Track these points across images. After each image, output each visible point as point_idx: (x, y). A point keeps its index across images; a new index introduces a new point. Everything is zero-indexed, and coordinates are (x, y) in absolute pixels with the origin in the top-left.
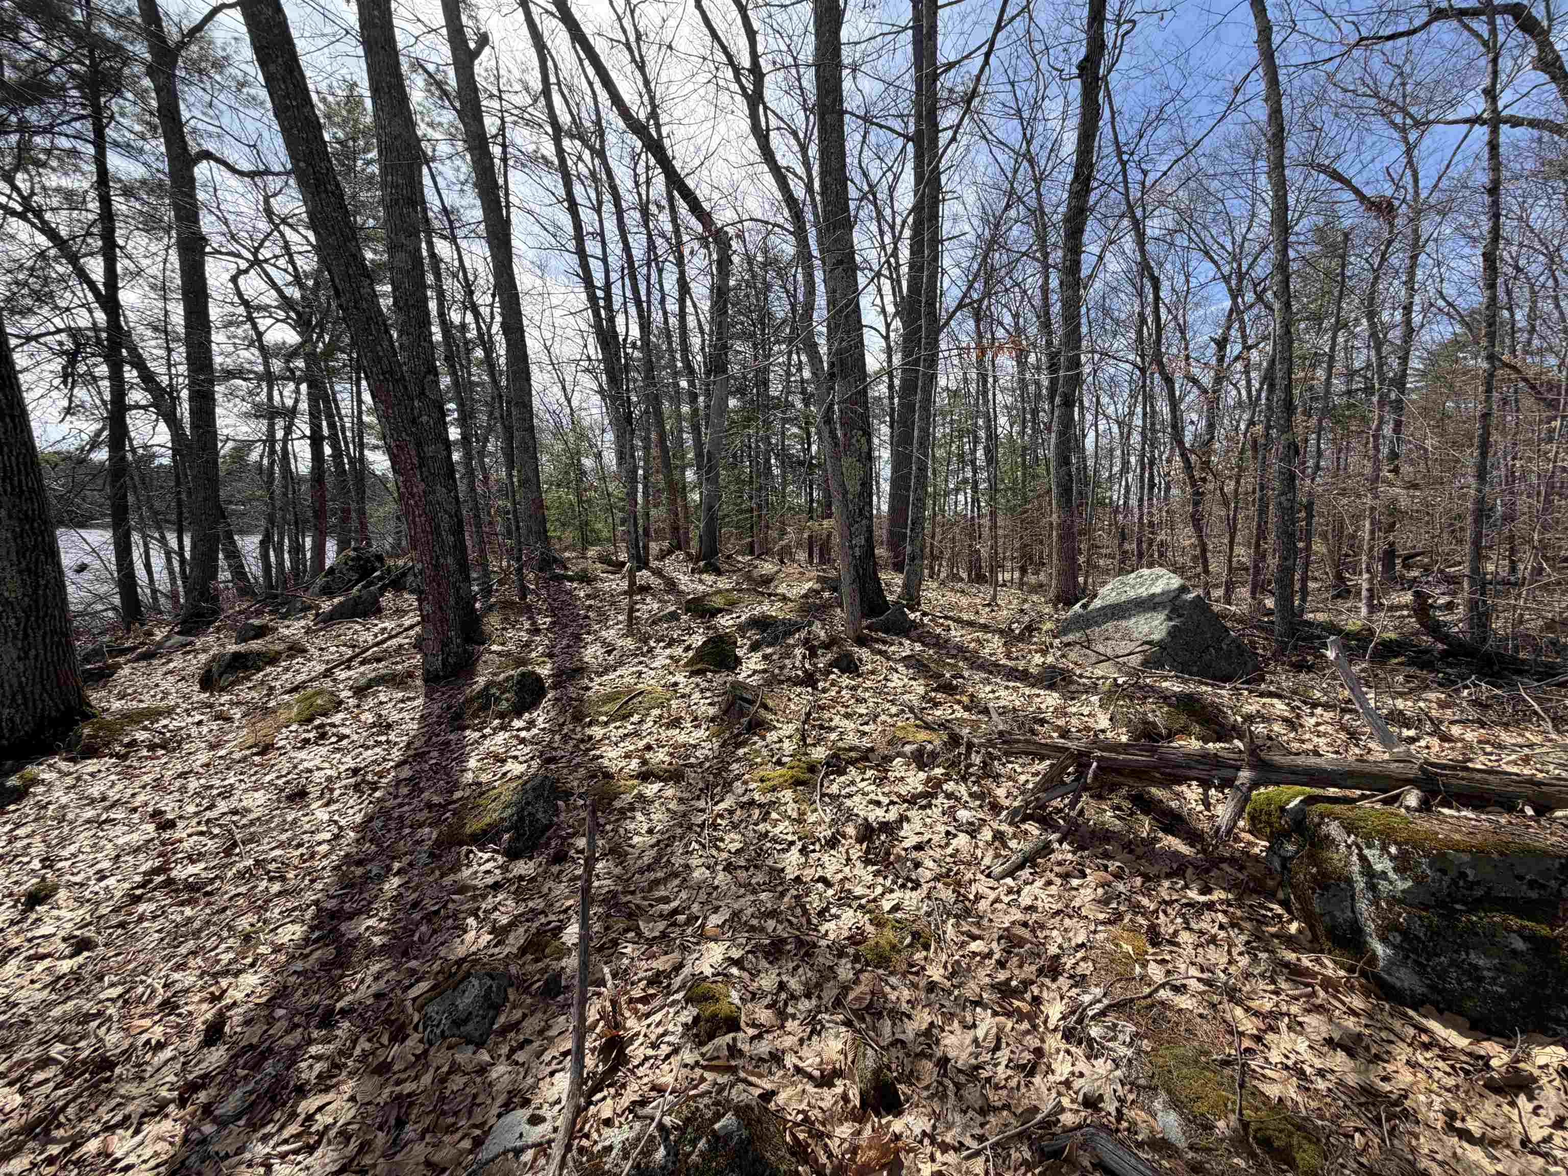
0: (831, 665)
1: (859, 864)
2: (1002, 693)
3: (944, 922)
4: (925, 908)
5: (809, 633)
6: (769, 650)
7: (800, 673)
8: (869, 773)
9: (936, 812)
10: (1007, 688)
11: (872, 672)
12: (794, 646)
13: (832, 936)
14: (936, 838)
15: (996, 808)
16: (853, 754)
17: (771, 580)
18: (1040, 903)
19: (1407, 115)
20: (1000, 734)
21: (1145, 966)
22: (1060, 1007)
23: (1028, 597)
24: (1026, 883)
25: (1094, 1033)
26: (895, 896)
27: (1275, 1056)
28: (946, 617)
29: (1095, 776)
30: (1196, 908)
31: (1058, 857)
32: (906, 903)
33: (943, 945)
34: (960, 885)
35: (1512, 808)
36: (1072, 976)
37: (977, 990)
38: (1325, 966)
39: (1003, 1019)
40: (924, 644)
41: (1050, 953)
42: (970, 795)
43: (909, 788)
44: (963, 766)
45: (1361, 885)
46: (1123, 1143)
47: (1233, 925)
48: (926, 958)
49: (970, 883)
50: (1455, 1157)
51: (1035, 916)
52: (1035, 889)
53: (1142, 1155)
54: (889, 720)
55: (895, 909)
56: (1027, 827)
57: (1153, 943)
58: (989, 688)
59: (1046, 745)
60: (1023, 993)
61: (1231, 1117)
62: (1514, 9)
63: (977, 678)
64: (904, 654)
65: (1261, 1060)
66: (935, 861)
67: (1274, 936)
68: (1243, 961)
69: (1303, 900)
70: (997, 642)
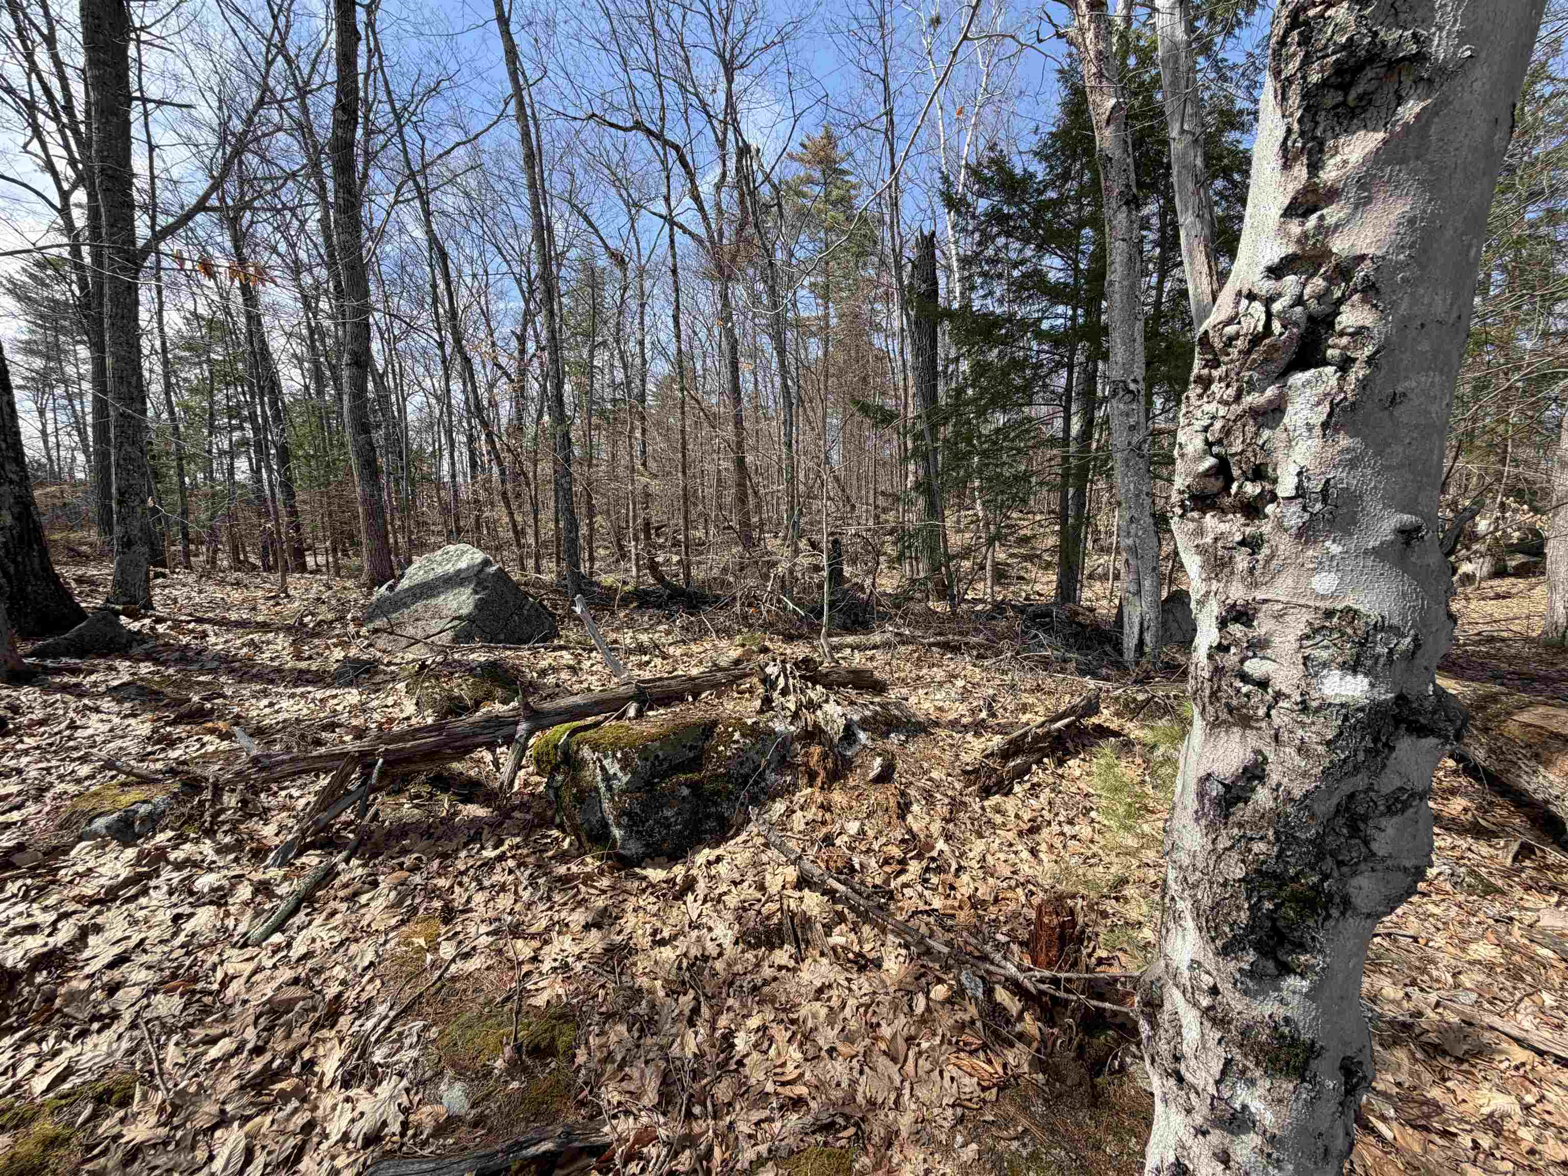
2: (285, 704)
3: (161, 1047)
4: (125, 1045)
8: (12, 887)
9: (157, 897)
10: (292, 696)
11: (42, 723)
14: (154, 934)
15: (259, 854)
18: (318, 944)
19: (629, 195)
20: (255, 760)
21: (437, 950)
22: (339, 1053)
23: (337, 584)
24: (300, 929)
25: (377, 1058)
26: (62, 1061)
27: (546, 967)
28: (200, 621)
29: (383, 774)
30: (489, 865)
31: (344, 878)
32: (84, 1058)
33: (158, 1081)
34: (195, 979)
35: (682, 700)
36: (355, 1009)
37: (215, 1109)
38: (586, 865)
39: (258, 1119)
40: (156, 662)
41: (327, 997)
42: (218, 852)
43: (103, 881)
44: (207, 817)
45: (603, 790)
46: (406, 1156)
47: (519, 866)
48: (122, 1121)
49: (214, 968)
50: (656, 962)
51: (310, 964)
52: (312, 931)
53: (426, 1152)
54: (72, 789)
55: (61, 1078)
56: (304, 859)
57: (446, 921)
58: (265, 702)
59: (320, 756)
60: (289, 1068)
61: (507, 1049)
62: (677, 148)
63: (247, 693)
64: (116, 683)
65: (535, 977)
66: (149, 968)
67: (551, 858)
68: (526, 895)
69: (571, 818)
70: (281, 643)
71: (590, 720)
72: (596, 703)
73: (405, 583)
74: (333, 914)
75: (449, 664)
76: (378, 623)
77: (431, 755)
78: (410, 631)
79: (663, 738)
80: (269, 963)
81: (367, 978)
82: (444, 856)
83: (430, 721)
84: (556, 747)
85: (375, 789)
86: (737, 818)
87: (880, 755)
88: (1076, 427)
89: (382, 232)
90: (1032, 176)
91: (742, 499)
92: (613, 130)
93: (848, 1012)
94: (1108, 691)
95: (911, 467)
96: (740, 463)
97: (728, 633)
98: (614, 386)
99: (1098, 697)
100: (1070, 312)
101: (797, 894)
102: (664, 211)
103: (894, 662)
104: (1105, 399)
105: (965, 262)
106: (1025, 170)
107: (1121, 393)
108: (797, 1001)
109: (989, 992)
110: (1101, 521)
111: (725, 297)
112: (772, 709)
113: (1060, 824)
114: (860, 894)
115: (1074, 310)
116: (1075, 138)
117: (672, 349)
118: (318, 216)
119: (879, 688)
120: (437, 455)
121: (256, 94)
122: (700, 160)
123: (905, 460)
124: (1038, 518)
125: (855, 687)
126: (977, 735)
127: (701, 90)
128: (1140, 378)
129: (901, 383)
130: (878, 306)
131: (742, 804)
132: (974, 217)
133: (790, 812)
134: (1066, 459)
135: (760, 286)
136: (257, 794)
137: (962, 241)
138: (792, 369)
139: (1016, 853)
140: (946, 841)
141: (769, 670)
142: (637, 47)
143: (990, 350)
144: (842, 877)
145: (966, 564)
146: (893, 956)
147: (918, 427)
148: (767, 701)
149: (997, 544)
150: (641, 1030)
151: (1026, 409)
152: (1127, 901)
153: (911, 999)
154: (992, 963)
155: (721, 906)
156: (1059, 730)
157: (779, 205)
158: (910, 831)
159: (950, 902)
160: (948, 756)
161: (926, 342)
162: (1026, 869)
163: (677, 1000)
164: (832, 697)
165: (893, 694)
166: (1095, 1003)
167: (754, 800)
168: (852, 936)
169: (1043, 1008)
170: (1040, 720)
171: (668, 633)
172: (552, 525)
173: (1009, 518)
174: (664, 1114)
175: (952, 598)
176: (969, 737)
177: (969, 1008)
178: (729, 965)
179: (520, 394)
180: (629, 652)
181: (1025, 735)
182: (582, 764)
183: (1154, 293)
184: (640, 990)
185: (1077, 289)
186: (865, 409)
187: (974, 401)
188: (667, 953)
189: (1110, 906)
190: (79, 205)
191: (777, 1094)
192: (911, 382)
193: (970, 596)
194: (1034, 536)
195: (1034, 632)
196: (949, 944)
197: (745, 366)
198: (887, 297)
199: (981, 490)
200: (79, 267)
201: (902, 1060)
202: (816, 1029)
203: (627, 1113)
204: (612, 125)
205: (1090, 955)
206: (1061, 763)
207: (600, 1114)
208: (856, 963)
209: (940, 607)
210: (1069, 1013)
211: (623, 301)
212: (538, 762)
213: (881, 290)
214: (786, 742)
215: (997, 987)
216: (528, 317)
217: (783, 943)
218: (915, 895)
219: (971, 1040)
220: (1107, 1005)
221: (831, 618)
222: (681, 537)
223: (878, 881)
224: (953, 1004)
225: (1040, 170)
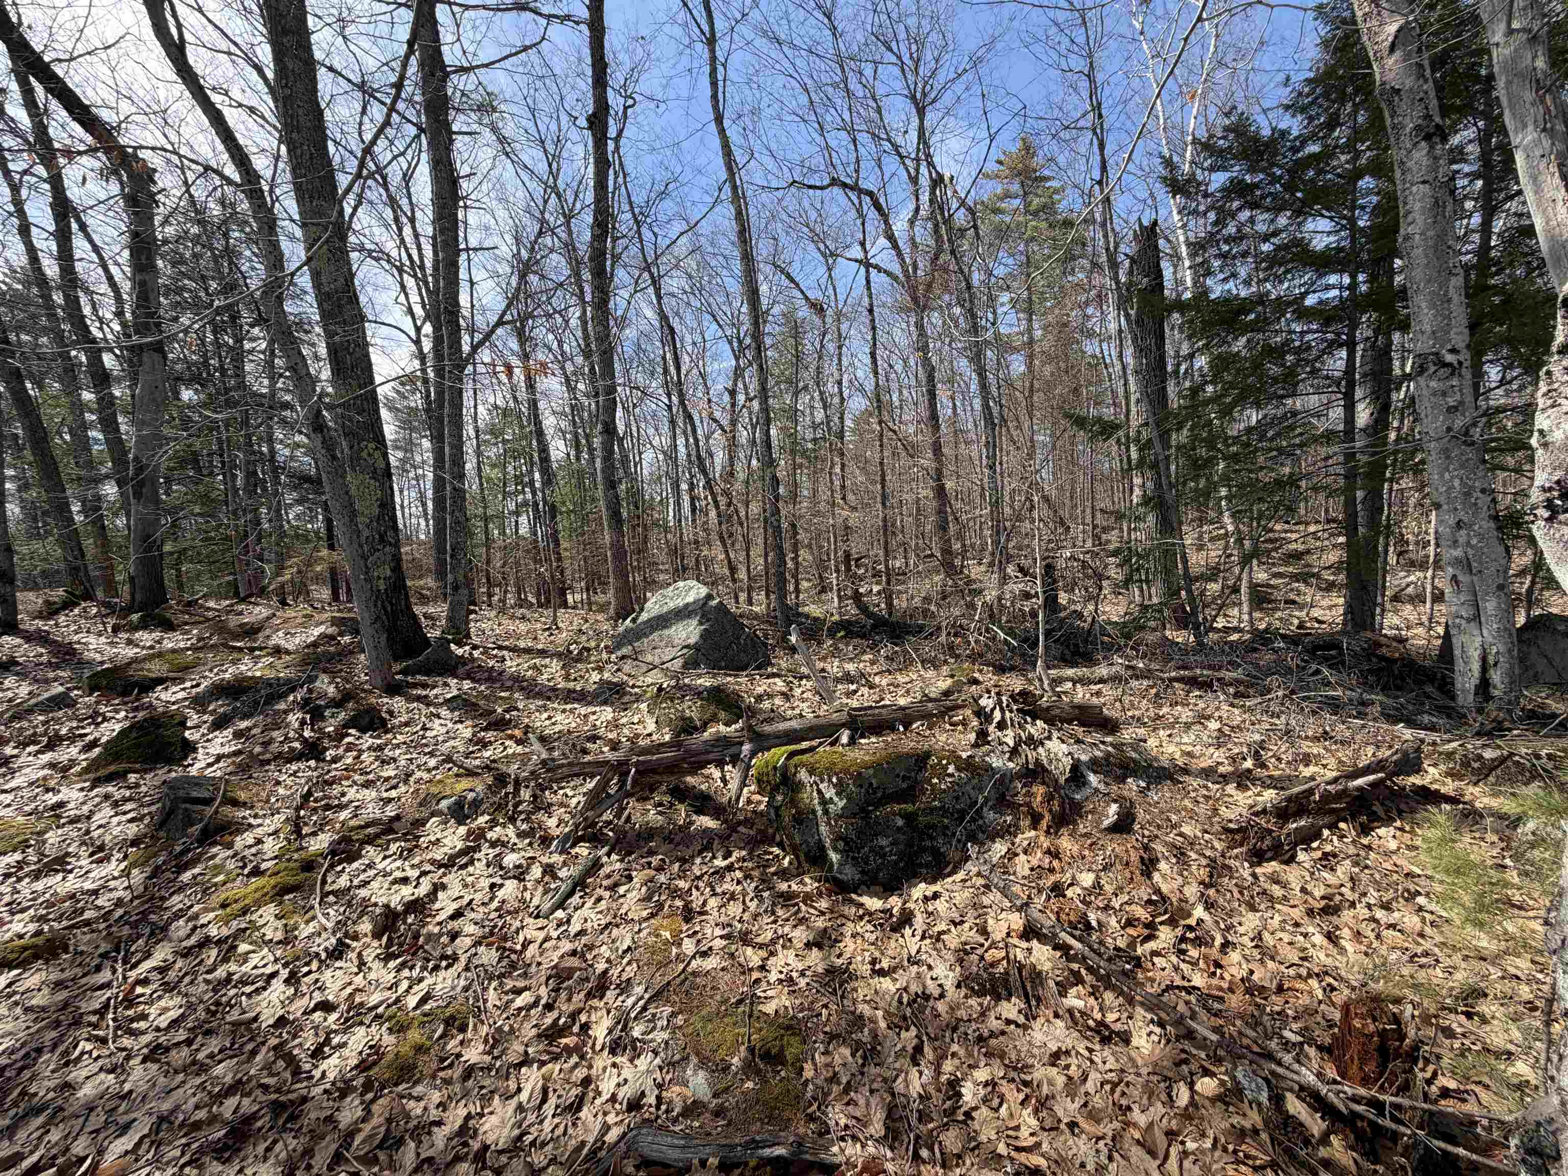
0: (346, 726)
1: (376, 965)
2: (559, 717)
3: (485, 989)
4: (463, 983)
5: (310, 691)
6: (244, 724)
7: (297, 745)
8: (393, 847)
9: (480, 866)
10: (564, 711)
11: (407, 724)
12: (286, 712)
13: (331, 1076)
14: (478, 897)
15: (546, 841)
16: (371, 830)
17: (259, 630)
18: (589, 924)
19: (826, 247)
20: (544, 763)
21: (680, 945)
22: (607, 1022)
23: (591, 617)
24: (576, 909)
25: (636, 1033)
26: (424, 985)
27: (773, 977)
28: (500, 648)
29: (635, 781)
30: (720, 873)
31: (606, 870)
32: (438, 987)
33: (483, 1017)
34: (505, 939)
35: (893, 729)
36: (618, 986)
37: (521, 1049)
38: (805, 885)
39: (550, 1066)
40: (473, 680)
41: (598, 972)
42: (518, 836)
43: (446, 849)
44: (510, 807)
45: (820, 813)
46: (660, 1128)
47: (746, 877)
48: (462, 1043)
49: (517, 933)
50: (876, 992)
51: (584, 940)
52: (585, 912)
53: (677, 1129)
54: (426, 776)
55: (423, 1001)
56: (577, 850)
57: (687, 920)
58: (545, 715)
59: (589, 763)
60: (571, 1027)
61: (743, 1048)
62: (870, 194)
63: (532, 707)
64: (449, 696)
65: (764, 985)
66: (476, 924)
67: (774, 874)
68: (753, 905)
69: (790, 837)
70: (555, 666)
71: (805, 745)
72: (811, 729)
73: (644, 616)
74: (599, 899)
75: (680, 688)
76: (625, 651)
77: (672, 768)
78: (649, 658)
79: (877, 766)
80: (555, 934)
81: (625, 961)
82: (683, 861)
83: (667, 738)
84: (775, 768)
85: (629, 795)
86: (953, 855)
87: (1115, 801)
88: (1363, 415)
89: (624, 318)
90: (1284, 133)
91: (943, 527)
92: (811, 191)
93: (1090, 1086)
94: (1434, 744)
95: (1137, 481)
96: (940, 491)
97: (933, 663)
98: (815, 426)
99: (1418, 750)
100: (1347, 280)
101: (1025, 945)
102: (860, 255)
103: (1127, 699)
104: (1407, 377)
105: (1196, 247)
106: (1273, 130)
107: (1432, 369)
108: (1030, 1061)
109: (1277, 1100)
110: (1410, 528)
111: (920, 326)
112: (988, 743)
113: (1369, 906)
114: (1100, 955)
115: (1353, 277)
116: (1342, 77)
117: (870, 385)
118: (578, 314)
119: (1109, 726)
120: (663, 502)
121: (537, 227)
122: (894, 200)
123: (1127, 472)
124: (1312, 528)
125: (1082, 724)
126: (1241, 787)
127: (892, 134)
128: (1461, 345)
129: (1121, 391)
130: (1090, 311)
131: (959, 841)
132: (1206, 195)
133: (1012, 854)
134: (1350, 456)
135: (957, 310)
136: (543, 791)
137: (1192, 224)
138: (994, 390)
139: (1305, 935)
140: (1207, 909)
141: (983, 702)
142: (832, 111)
143: (1236, 339)
144: (1077, 933)
145: (1214, 587)
146: (1144, 1032)
147: (1145, 435)
148: (982, 735)
149: (1255, 562)
150: (865, 1058)
151: (1289, 401)
152: (1484, 1021)
153: (1170, 1087)
154: (1279, 1063)
155: (940, 945)
156: (1360, 789)
157: (975, 227)
158: (1158, 891)
159: (1215, 982)
160: (1203, 809)
161: (1151, 341)
162: (1321, 956)
163: (899, 1034)
164: (1055, 735)
165: (1127, 735)
166: (1442, 1145)
167: (972, 837)
168: (1092, 1000)
169: (1360, 1136)
170: (1331, 775)
171: (873, 663)
172: (762, 561)
173: (1271, 530)
174: (892, 1149)
175: (1197, 627)
176: (1231, 788)
177: (1249, 1112)
178: (951, 1008)
179: (732, 445)
180: (838, 680)
181: (1311, 792)
182: (798, 787)
183: (1476, 237)
184: (861, 1017)
185: (1354, 251)
186: (1080, 422)
187: (1216, 399)
188: (886, 984)
189: (1457, 1022)
190: (427, 336)
191: (1012, 1159)
192: (1133, 388)
193: (1220, 623)
194: (1308, 552)
195: (1314, 667)
196: (1216, 1030)
197: (942, 393)
198: (1100, 299)
199: (1229, 498)
200: (426, 381)
201: (1161, 1156)
202: (1053, 1097)
203: (855, 1138)
204: (810, 187)
205: (1429, 1082)
206: (1365, 830)
207: (828, 1132)
208: (1098, 1032)
209: (1180, 637)
210: (1400, 1149)
211: (822, 346)
212: (759, 781)
213: (1093, 293)
214: (1004, 780)
215: (1288, 1095)
216: (738, 373)
217: (1010, 995)
218: (1168, 966)
219: (1253, 1152)
220: (1461, 1151)
221: (1046, 647)
222: (881, 567)
223: (1122, 943)
224: (1227, 1104)
225: (1294, 125)
